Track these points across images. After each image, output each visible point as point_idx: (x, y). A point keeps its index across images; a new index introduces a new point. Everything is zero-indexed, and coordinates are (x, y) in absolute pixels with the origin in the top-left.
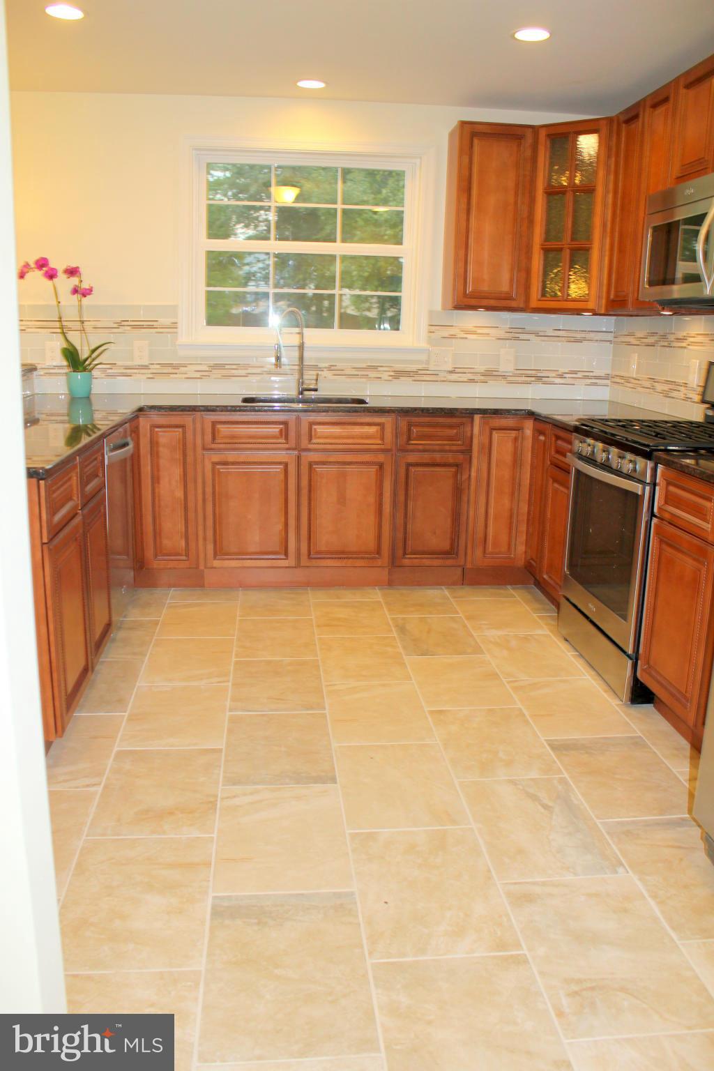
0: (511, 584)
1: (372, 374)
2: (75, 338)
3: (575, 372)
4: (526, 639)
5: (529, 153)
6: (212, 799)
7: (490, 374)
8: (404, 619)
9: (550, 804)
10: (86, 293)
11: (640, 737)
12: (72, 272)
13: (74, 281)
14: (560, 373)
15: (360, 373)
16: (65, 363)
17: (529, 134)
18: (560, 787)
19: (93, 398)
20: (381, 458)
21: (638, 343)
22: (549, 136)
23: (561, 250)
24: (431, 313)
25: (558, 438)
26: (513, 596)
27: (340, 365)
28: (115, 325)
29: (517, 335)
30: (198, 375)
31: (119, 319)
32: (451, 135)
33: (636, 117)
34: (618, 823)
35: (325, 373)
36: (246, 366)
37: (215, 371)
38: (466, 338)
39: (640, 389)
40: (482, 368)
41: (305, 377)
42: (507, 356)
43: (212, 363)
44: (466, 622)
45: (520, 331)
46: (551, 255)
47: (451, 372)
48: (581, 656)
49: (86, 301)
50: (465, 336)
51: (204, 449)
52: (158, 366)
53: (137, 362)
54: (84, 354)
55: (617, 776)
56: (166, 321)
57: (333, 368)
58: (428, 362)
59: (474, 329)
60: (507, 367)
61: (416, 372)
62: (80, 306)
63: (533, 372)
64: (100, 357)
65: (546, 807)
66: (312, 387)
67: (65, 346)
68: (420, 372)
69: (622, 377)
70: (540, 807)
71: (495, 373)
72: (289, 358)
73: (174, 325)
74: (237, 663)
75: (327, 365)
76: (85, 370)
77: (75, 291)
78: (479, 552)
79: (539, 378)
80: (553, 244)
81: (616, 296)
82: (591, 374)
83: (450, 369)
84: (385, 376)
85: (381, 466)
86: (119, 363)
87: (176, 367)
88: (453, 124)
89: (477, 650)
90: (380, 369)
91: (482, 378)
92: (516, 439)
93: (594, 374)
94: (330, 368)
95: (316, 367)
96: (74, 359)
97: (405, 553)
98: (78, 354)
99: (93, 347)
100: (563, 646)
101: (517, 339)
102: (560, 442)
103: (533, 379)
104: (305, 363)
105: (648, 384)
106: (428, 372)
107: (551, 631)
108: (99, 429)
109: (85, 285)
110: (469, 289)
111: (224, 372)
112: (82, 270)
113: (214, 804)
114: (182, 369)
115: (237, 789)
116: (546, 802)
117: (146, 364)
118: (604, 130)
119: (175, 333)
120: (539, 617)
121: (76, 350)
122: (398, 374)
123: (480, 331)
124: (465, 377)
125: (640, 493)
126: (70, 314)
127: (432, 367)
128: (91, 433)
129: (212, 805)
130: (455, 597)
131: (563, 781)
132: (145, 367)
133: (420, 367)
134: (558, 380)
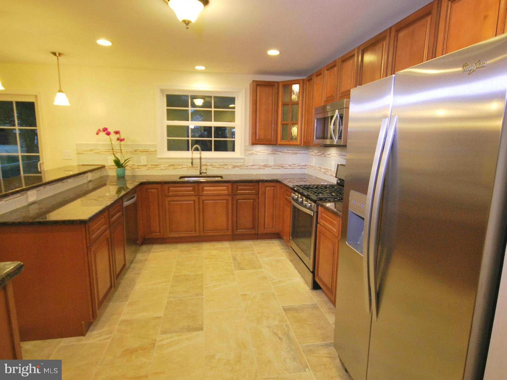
0: (274, 238)
1: (225, 167)
2: (119, 156)
3: (295, 164)
4: (277, 261)
5: (276, 91)
6: (154, 342)
7: (265, 166)
8: (235, 254)
9: (282, 337)
10: (123, 140)
11: (316, 304)
12: (117, 133)
13: (118, 136)
14: (290, 165)
15: (221, 167)
16: (115, 164)
17: (276, 84)
18: (286, 329)
19: (126, 177)
20: (227, 197)
21: (315, 154)
22: (283, 85)
23: (288, 124)
24: (245, 146)
25: (287, 190)
26: (274, 243)
27: (214, 164)
28: (134, 151)
29: (275, 152)
30: (164, 168)
31: (136, 149)
32: (250, 85)
33: (311, 79)
34: (307, 345)
35: (209, 167)
36: (181, 165)
37: (171, 167)
38: (257, 154)
39: (316, 170)
40: (263, 164)
41: (202, 168)
42: (271, 160)
43: (169, 164)
44: (257, 255)
45: (275, 151)
46: (285, 126)
47: (252, 166)
48: (296, 268)
49: (122, 143)
50: (257, 153)
51: (165, 196)
52: (150, 165)
53: (142, 164)
54: (122, 162)
55: (307, 323)
56: (153, 149)
57: (212, 165)
58: (244, 162)
59: (260, 151)
60: (271, 163)
61: (241, 166)
62: (120, 145)
63: (281, 165)
64: (128, 162)
65: (280, 338)
66: (204, 172)
67: (115, 159)
68: (242, 166)
69: (310, 166)
70: (278, 339)
71: (267, 166)
72: (197, 162)
73: (155, 151)
74: (174, 276)
75: (210, 164)
76: (122, 167)
77: (118, 139)
78: (262, 228)
79: (282, 167)
80: (285, 122)
81: (306, 140)
82: (300, 165)
83: (252, 165)
84: (230, 167)
85: (227, 200)
86: (136, 164)
87: (157, 165)
88: (251, 81)
89: (260, 267)
90: (228, 165)
91: (263, 167)
92: (274, 190)
93: (301, 165)
94: (211, 165)
95: (206, 165)
96: (118, 163)
97: (237, 230)
98: (120, 162)
99: (126, 159)
100: (290, 264)
101: (275, 154)
102: (287, 192)
103: (281, 167)
104: (202, 164)
105: (319, 169)
106: (245, 166)
107: (287, 258)
108: (128, 188)
109: (122, 138)
110: (257, 138)
111: (174, 167)
112: (120, 132)
113: (154, 344)
114: (159, 166)
115: (165, 336)
116: (280, 336)
117: (146, 164)
118: (301, 83)
119: (155, 154)
120: (283, 252)
121: (119, 160)
122: (234, 167)
123: (262, 151)
124: (257, 167)
125: (312, 215)
126: (117, 148)
127: (246, 164)
128: (126, 190)
129: (153, 345)
130: (254, 245)
131: (287, 326)
132: (146, 166)
133: (242, 164)
134: (289, 167)
